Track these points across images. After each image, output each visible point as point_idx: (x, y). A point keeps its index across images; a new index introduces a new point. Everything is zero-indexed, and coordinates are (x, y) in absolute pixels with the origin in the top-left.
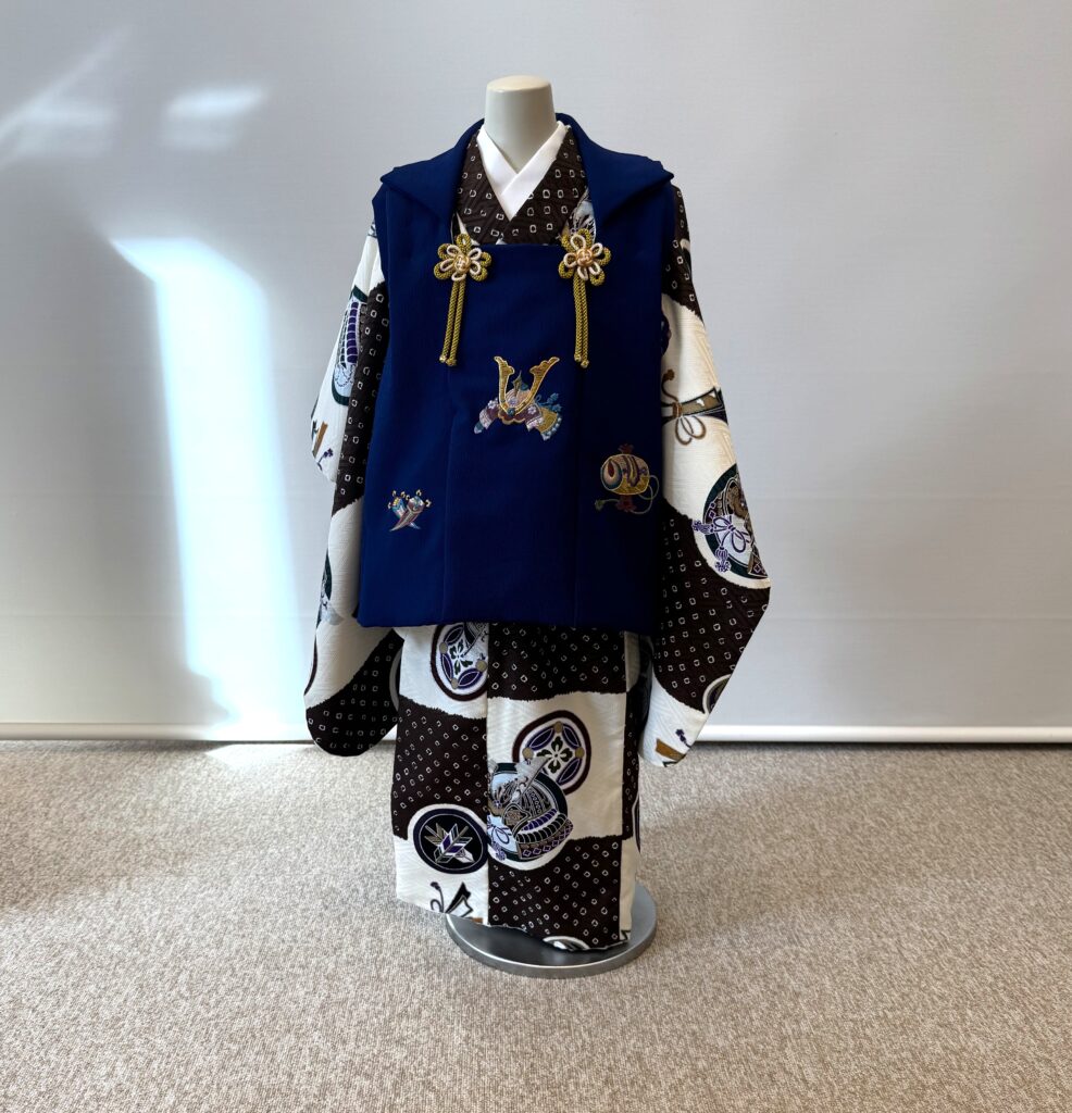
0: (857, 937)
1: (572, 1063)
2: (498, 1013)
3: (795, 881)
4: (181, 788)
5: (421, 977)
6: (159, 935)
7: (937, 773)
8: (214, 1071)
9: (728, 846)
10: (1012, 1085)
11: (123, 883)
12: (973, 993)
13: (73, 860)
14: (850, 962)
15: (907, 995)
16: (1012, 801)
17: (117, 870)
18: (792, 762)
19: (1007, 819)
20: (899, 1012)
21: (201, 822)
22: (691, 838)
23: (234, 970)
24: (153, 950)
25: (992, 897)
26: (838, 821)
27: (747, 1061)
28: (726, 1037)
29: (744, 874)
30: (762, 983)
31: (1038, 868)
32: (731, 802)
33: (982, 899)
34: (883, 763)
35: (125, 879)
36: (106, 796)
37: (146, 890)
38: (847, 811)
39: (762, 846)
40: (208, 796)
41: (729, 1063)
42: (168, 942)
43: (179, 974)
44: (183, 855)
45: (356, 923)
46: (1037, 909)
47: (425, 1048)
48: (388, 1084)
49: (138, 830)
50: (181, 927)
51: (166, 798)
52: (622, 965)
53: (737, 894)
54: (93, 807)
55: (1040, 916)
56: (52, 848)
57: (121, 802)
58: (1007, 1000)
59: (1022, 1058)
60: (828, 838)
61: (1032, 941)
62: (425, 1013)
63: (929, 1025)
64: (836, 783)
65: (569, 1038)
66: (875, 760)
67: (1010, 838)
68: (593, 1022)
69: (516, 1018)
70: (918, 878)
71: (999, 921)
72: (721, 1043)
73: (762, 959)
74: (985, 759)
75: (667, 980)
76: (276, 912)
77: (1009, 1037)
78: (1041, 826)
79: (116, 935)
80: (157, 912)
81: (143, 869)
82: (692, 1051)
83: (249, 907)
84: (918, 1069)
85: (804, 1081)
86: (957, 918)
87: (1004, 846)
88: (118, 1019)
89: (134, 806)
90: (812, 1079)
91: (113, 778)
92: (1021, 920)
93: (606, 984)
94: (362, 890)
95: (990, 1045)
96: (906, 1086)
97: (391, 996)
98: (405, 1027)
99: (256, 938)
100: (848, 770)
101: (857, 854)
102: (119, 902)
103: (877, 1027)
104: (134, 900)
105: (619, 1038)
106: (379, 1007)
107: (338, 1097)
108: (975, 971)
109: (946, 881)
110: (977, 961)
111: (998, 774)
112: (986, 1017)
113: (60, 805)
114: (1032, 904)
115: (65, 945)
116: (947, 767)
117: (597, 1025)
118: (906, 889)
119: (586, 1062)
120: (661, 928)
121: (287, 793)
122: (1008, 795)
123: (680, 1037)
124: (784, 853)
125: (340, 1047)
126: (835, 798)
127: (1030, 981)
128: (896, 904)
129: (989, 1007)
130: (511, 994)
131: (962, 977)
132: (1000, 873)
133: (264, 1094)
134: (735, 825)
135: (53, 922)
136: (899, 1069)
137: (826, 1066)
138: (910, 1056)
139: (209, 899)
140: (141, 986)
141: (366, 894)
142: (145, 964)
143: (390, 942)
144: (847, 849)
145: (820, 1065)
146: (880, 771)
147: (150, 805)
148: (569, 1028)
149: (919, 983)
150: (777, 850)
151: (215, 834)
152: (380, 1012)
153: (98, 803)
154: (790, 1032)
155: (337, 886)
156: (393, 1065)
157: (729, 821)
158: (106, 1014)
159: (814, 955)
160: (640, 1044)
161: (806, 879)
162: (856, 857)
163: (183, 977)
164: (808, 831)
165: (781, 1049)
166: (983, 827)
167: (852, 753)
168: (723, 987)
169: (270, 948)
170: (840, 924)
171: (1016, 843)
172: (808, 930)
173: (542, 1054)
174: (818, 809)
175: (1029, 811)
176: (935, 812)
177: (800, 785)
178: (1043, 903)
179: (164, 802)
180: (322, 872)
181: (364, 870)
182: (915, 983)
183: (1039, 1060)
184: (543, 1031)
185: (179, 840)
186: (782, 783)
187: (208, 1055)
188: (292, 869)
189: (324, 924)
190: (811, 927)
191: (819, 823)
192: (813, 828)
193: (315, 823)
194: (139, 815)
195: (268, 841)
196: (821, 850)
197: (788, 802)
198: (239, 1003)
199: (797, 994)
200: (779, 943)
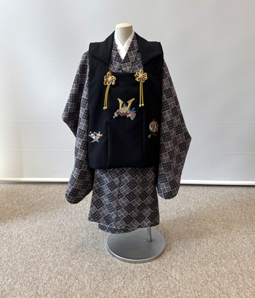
0: (196, 238)
1: (115, 273)
3: (183, 223)
4: (30, 196)
5: (80, 248)
6: (16, 235)
7: (224, 193)
8: (23, 273)
9: (167, 213)
10: (232, 281)
12: (225, 255)
14: (193, 245)
15: (207, 255)
16: (243, 201)
17: (9, 218)
18: (187, 190)
19: (241, 206)
20: (204, 260)
21: (33, 205)
23: (33, 245)
24: (14, 239)
25: (234, 228)
26: (196, 206)
27: (161, 273)
29: (170, 221)
31: (247, 220)
33: (231, 228)
34: (210, 190)
35: (11, 220)
37: (15, 223)
38: (199, 204)
39: (176, 213)
40: (36, 198)
41: (157, 273)
42: (18, 237)
44: (27, 214)
45: (67, 233)
46: (245, 232)
48: (66, 277)
49: (17, 207)
50: (22, 233)
53: (167, 226)
54: (7, 201)
55: (246, 233)
57: (14, 199)
58: (234, 257)
59: (235, 273)
60: (193, 211)
61: (243, 240)
62: (79, 258)
63: (212, 264)
64: (198, 196)
66: (209, 190)
67: (241, 211)
69: (103, 260)
71: (235, 235)
72: (155, 268)
74: (238, 189)
76: (47, 230)
77: (233, 267)
78: (250, 208)
80: (17, 229)
81: (16, 217)
82: (147, 270)
83: (40, 228)
84: (207, 276)
85: (176, 279)
86: (223, 234)
87: (239, 214)
90: (178, 278)
92: (241, 234)
94: (69, 224)
95: (227, 270)
96: (203, 281)
97: (72, 253)
98: (74, 262)
99: (40, 237)
100: (201, 192)
101: (200, 215)
102: (8, 226)
103: (197, 264)
104: (12, 226)
106: (68, 256)
107: (53, 281)
108: (226, 248)
109: (222, 223)
110: (227, 246)
111: (240, 194)
112: (227, 262)
114: (244, 230)
116: (227, 192)
118: (211, 225)
119: (119, 273)
121: (56, 197)
122: (242, 200)
124: (181, 215)
125: (56, 267)
126: (197, 200)
127: (241, 252)
128: (208, 230)
129: (228, 259)
130: (103, 254)
131: (222, 251)
132: (237, 221)
133: (34, 279)
134: (170, 207)
136: (202, 276)
137: (182, 275)
138: (205, 272)
139: (30, 226)
140: (9, 249)
142: (11, 243)
143: (74, 238)
145: (181, 275)
146: (209, 193)
147: (21, 200)
148: (116, 263)
149: (211, 252)
151: (36, 208)
152: (68, 258)
154: (174, 265)
155: (64, 223)
156: (69, 272)
157: (168, 206)
159: (184, 244)
160: (134, 268)
161: (186, 222)
163: (20, 247)
164: (188, 209)
165: (171, 270)
166: (234, 208)
167: (203, 187)
169: (43, 240)
170: (192, 235)
171: (242, 213)
172: (183, 237)
173: (108, 270)
174: (192, 203)
175: (247, 204)
176: (222, 204)
177: (188, 196)
178: (247, 230)
179: (25, 200)
180: (60, 219)
181: (71, 219)
182: (210, 252)
183: (240, 274)
184: (109, 264)
185: (26, 210)
186: (184, 196)
187: (22, 268)
188: (53, 218)
189: (58, 234)
190: (185, 236)
191: (192, 207)
192: (190, 208)
193: (61, 206)
194: (18, 203)
195: (48, 210)
196: (191, 214)
197: (184, 201)
198: (33, 254)
199: (178, 254)
200: (176, 240)
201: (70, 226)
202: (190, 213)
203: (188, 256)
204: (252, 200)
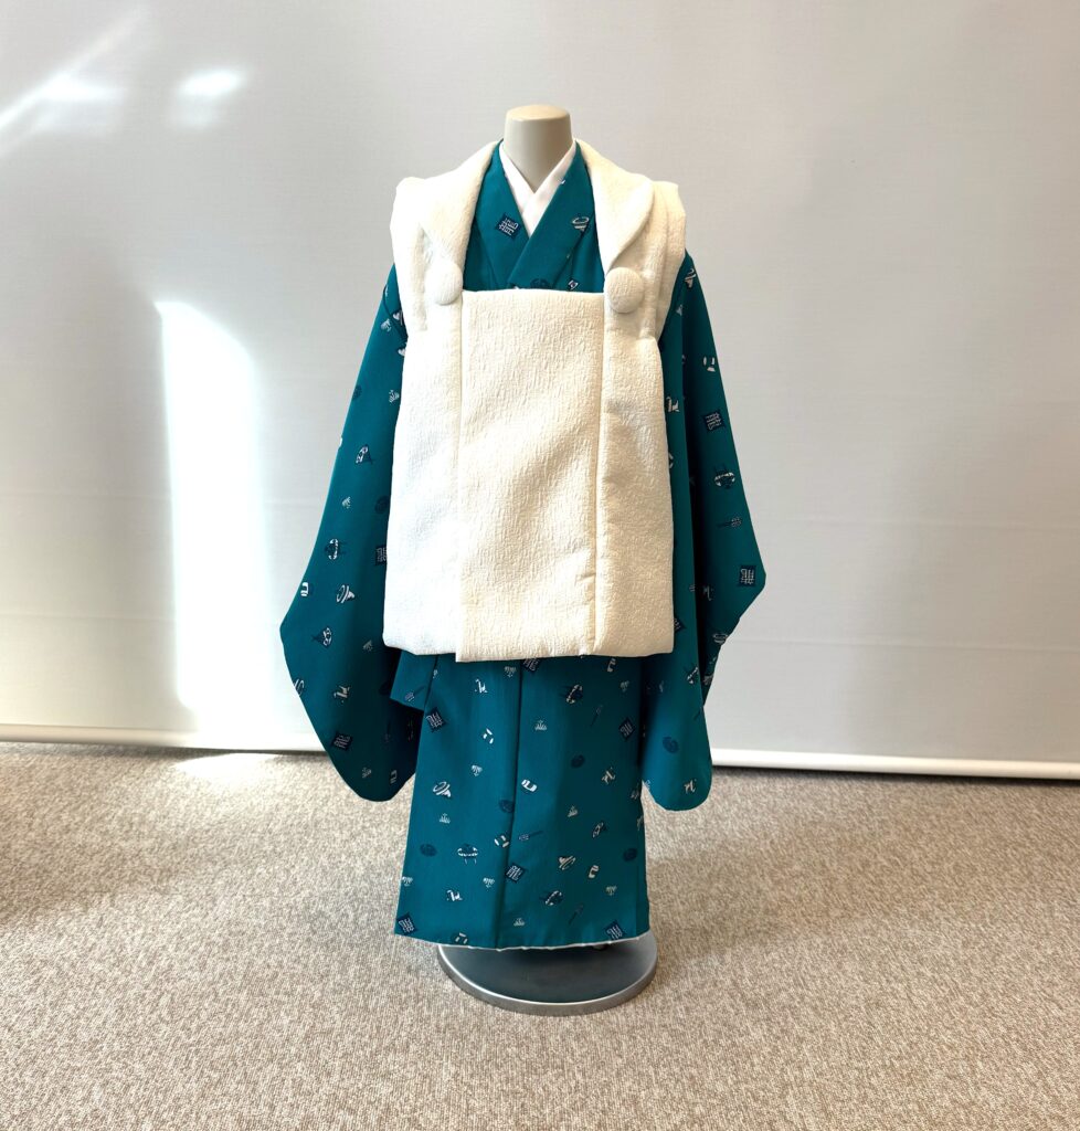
0: (866, 981)
1: (565, 1105)
2: (488, 1051)
3: (803, 920)
4: (169, 801)
5: (410, 1009)
6: (141, 956)
7: (954, 811)
8: (194, 1099)
9: (734, 881)
11: (106, 898)
12: (984, 1044)
13: (56, 873)
14: (857, 1007)
15: (916, 1044)
16: (1031, 843)
17: (100, 886)
18: (803, 794)
19: (1026, 861)
20: (906, 1062)
21: (188, 838)
22: (696, 872)
23: (217, 994)
24: (134, 971)
25: (1007, 944)
27: (746, 1108)
28: (726, 1082)
29: (751, 912)
30: (765, 1027)
31: (1056, 914)
32: (738, 835)
33: (997, 945)
34: (898, 799)
35: (108, 895)
36: (92, 808)
37: (129, 908)
38: (860, 848)
39: (771, 883)
40: (197, 812)
41: (727, 1109)
42: (150, 963)
43: (160, 997)
44: (168, 873)
45: (345, 950)
46: (1054, 958)
47: (412, 1083)
48: (373, 1119)
49: (123, 844)
50: (164, 948)
51: (154, 812)
52: (620, 1005)
53: (743, 932)
54: (78, 819)
55: (1057, 965)
56: (34, 861)
57: (107, 814)
58: (1020, 1052)
59: (1034, 1114)
60: (839, 877)
61: (1048, 991)
62: (413, 1047)
63: (938, 1076)
64: (849, 818)
65: (561, 1079)
67: (1028, 882)
68: (588, 1062)
69: (508, 1056)
70: (931, 921)
71: (1014, 969)
72: (720, 1088)
73: (766, 1002)
74: (1004, 797)
75: (667, 1021)
76: (262, 935)
77: (1020, 1091)
78: (1061, 871)
79: (97, 953)
80: (140, 931)
81: (127, 886)
82: (690, 1096)
83: (234, 930)
86: (969, 964)
87: (1021, 890)
88: (97, 1042)
89: (120, 820)
91: (100, 789)
92: (1037, 968)
93: (602, 1023)
94: (351, 915)
95: (1000, 1099)
97: (378, 1028)
98: (390, 1061)
99: (240, 961)
100: (861, 805)
101: (869, 893)
102: (101, 919)
103: (883, 1076)
104: (117, 918)
105: (614, 1080)
106: (366, 1039)
108: (988, 1020)
109: (960, 925)
110: (990, 1011)
111: (1018, 814)
112: (998, 1070)
113: (44, 816)
114: (1050, 952)
115: (45, 962)
116: (964, 805)
117: (592, 1066)
118: (919, 932)
119: (579, 1104)
120: (661, 966)
121: (278, 810)
122: (1027, 837)
123: (677, 1081)
124: (793, 890)
125: (324, 1079)
126: (847, 835)
127: (1044, 1033)
128: (907, 948)
129: (1001, 1059)
130: (503, 1030)
131: (973, 1027)
132: (1016, 918)
134: (743, 859)
135: (32, 938)
137: (829, 1115)
138: (916, 1108)
139: (193, 920)
140: (122, 1009)
141: (356, 918)
142: (126, 984)
143: (380, 970)
144: (858, 888)
145: (823, 1115)
146: (895, 807)
147: (136, 819)
148: (563, 1067)
149: (928, 1031)
150: (785, 887)
151: (203, 851)
152: (366, 1044)
153: (84, 815)
154: (792, 1079)
155: (327, 909)
156: (378, 1100)
157: (737, 855)
158: (84, 1036)
159: (821, 1000)
160: (636, 1087)
161: (814, 918)
162: (868, 897)
163: (164, 1001)
164: (819, 868)
165: (782, 1096)
166: (1000, 869)
168: (725, 1029)
169: (255, 973)
170: (846, 967)
171: (1034, 888)
172: (814, 973)
173: (534, 1094)
174: (828, 845)
175: (1049, 854)
176: (950, 852)
177: (811, 819)
178: (1060, 951)
179: (151, 816)
180: (311, 895)
181: (355, 894)
182: (925, 1032)
183: (1052, 1117)
184: (536, 1070)
185: (165, 856)
186: (792, 817)
187: (187, 1082)
188: (280, 891)
189: (311, 949)
190: (818, 969)
191: (830, 860)
192: (824, 866)
193: (306, 842)
194: (125, 829)
195: (257, 860)
196: (831, 888)
197: (798, 837)
198: (221, 1030)
199: (801, 1040)
200: (784, 985)
201: (355, 922)
202: (829, 883)
203: (840, 1044)
204: (1066, 839)
